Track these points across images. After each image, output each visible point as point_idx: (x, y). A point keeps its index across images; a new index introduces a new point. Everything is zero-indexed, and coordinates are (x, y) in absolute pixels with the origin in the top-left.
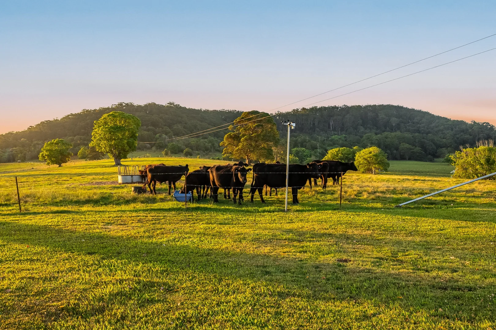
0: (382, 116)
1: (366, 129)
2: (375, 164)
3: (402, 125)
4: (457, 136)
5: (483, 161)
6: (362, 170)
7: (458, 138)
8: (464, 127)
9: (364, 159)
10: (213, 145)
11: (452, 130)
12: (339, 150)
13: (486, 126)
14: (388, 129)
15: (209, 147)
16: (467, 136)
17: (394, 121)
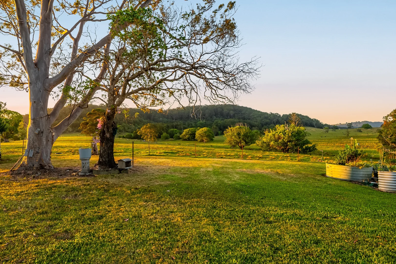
0: (225, 111)
1: (217, 117)
2: (205, 137)
3: (236, 115)
4: (263, 120)
5: (235, 134)
6: (199, 141)
7: (263, 122)
8: (266, 115)
9: (199, 134)
10: (124, 128)
11: (260, 117)
12: (190, 130)
13: (277, 115)
14: (228, 117)
15: (122, 129)
16: (268, 120)
17: (232, 113)
